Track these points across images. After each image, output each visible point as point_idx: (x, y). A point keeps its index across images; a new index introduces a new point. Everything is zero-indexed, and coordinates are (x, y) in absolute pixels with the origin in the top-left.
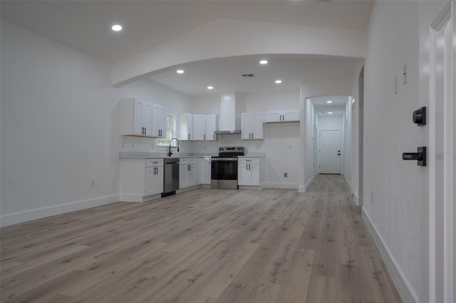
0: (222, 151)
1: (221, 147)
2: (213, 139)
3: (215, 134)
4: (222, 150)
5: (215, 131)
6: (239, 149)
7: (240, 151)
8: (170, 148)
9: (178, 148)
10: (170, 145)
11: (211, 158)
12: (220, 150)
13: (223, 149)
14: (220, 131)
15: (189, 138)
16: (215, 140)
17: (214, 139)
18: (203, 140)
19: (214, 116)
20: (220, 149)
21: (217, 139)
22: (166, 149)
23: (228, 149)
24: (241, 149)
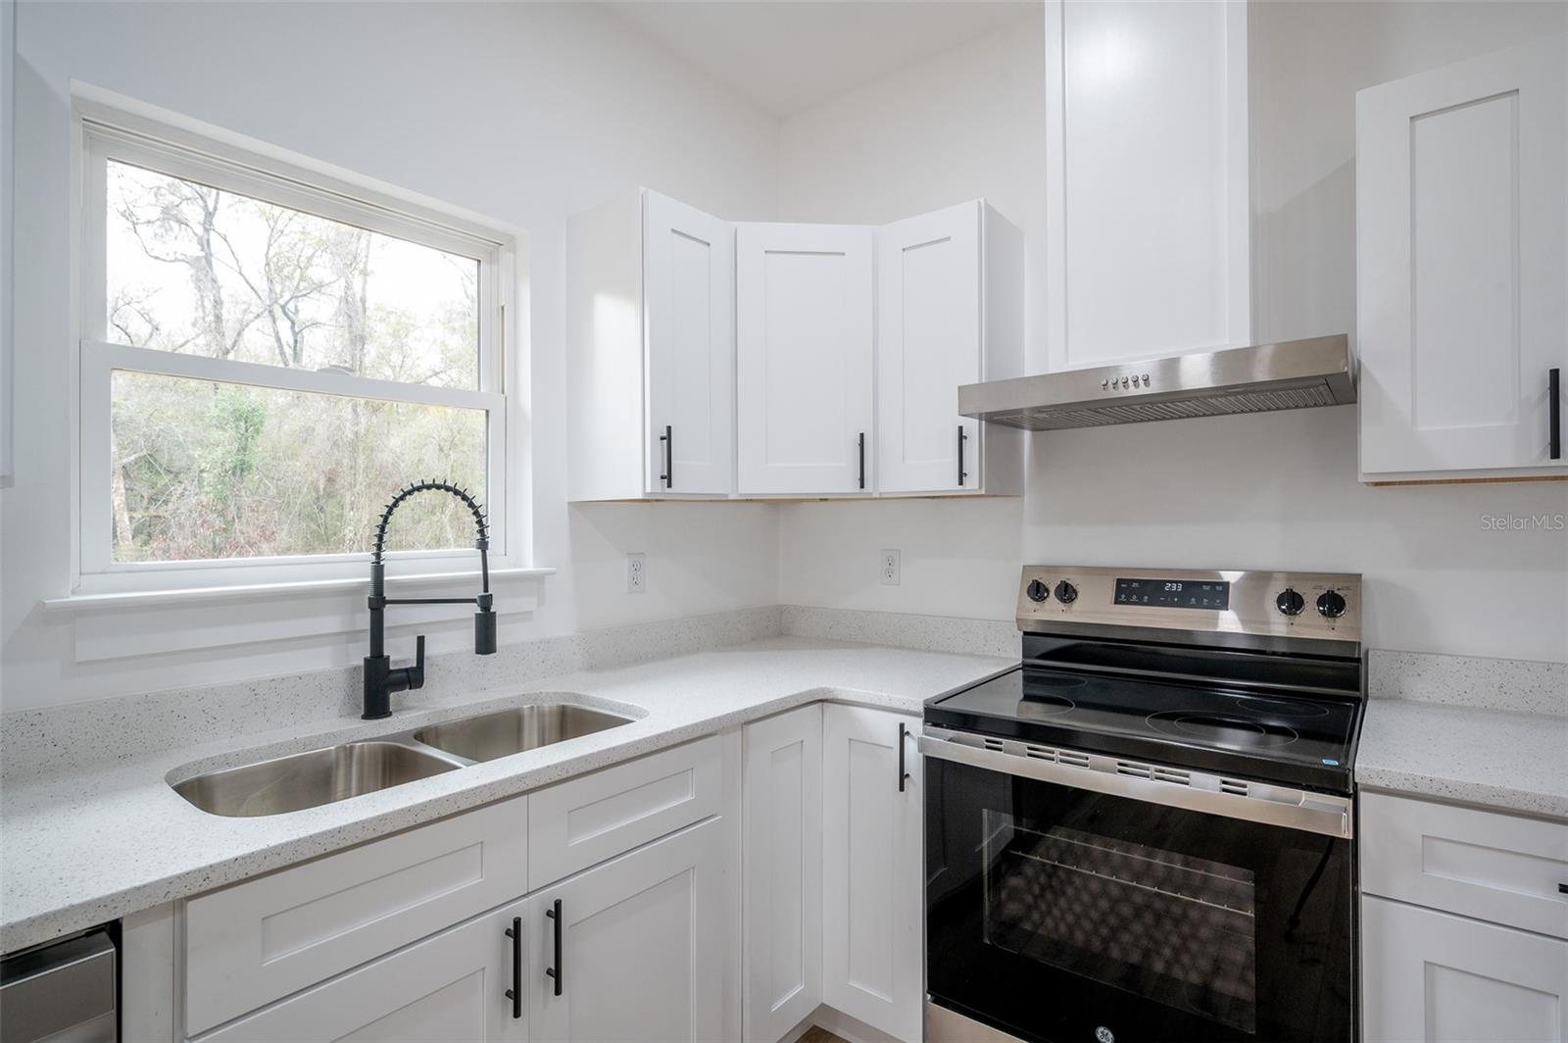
0: (1052, 611)
1: (1051, 569)
2: (950, 484)
3: (972, 426)
4: (1052, 600)
5: (973, 379)
6: (1291, 602)
7: (1311, 626)
8: (378, 604)
9: (486, 602)
10: (378, 570)
11: (916, 725)
12: (1032, 604)
13: (1067, 593)
14: (1030, 370)
15: (668, 478)
16: (972, 484)
17: (962, 475)
18: (850, 486)
19: (960, 221)
20: (1037, 591)
21: (1002, 480)
22: (332, 624)
23: (1132, 589)
24: (1333, 604)
